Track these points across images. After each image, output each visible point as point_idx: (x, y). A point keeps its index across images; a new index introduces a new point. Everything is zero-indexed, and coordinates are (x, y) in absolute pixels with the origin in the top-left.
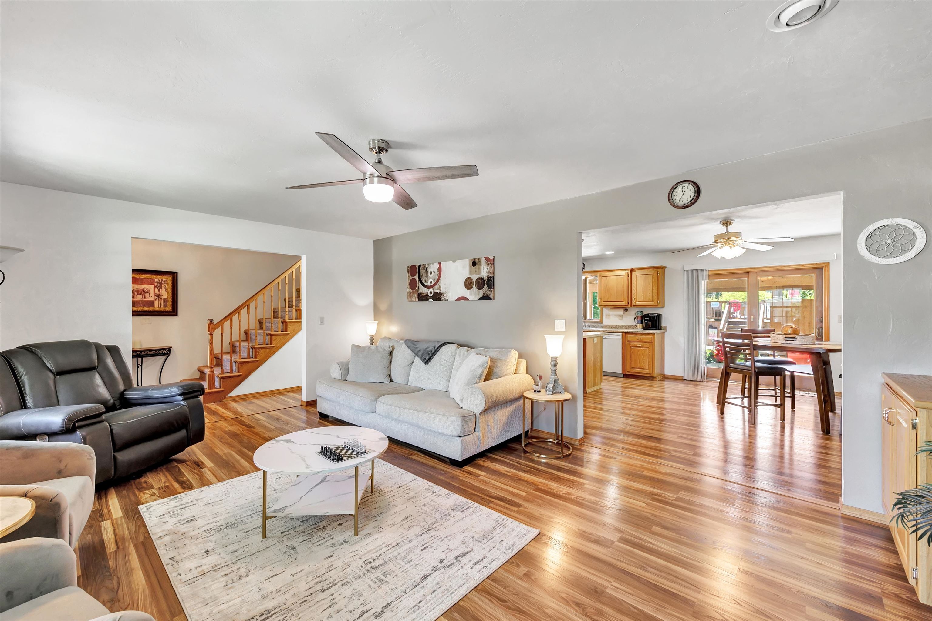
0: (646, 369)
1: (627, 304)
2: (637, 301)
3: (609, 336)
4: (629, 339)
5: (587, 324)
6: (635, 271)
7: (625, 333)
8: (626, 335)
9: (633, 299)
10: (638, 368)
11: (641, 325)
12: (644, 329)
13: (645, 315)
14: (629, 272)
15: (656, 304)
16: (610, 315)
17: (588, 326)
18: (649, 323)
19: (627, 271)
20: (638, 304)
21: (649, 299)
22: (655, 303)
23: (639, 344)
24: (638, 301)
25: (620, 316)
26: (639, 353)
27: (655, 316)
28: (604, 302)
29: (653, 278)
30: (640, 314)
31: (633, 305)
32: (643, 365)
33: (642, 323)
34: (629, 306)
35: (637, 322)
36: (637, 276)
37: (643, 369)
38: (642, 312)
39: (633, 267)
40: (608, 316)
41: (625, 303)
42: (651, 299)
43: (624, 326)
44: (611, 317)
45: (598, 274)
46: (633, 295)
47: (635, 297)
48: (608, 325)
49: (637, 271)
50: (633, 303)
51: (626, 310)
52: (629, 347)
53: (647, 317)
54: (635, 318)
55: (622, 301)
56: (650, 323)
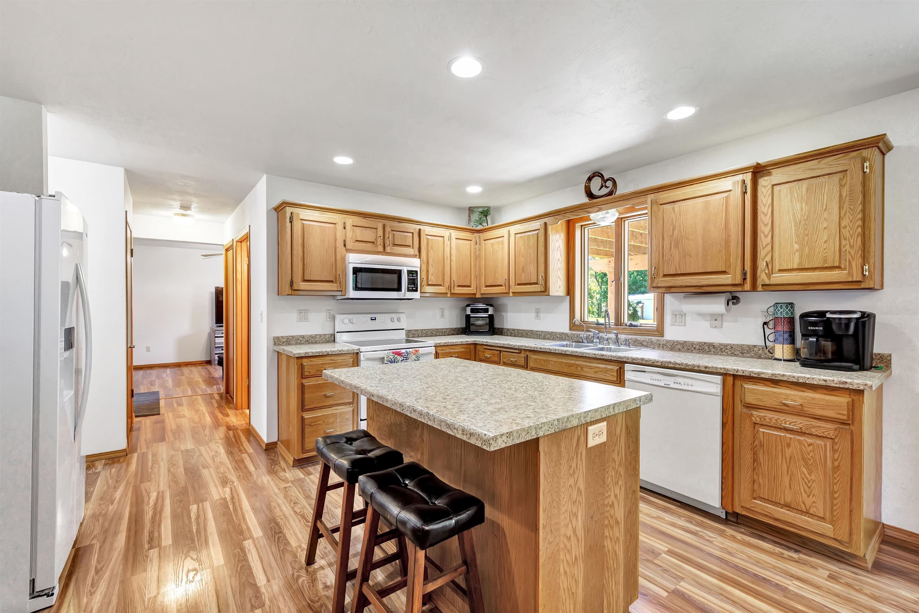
0: (823, 519)
1: (738, 280)
2: (777, 267)
3: (679, 380)
4: (750, 399)
5: (622, 337)
6: (769, 174)
7: (734, 376)
8: (738, 383)
9: (762, 265)
10: (787, 506)
11: (787, 348)
12: (806, 363)
13: (803, 316)
14: (748, 177)
15: (857, 277)
16: (683, 315)
17: (627, 343)
18: (823, 342)
19: (740, 178)
20: (778, 278)
21: (825, 261)
22: (850, 274)
23: (789, 421)
24: (781, 271)
25: (716, 318)
26: (788, 452)
27: (850, 320)
28: (665, 276)
29: (841, 186)
30: (783, 313)
31: (759, 282)
32: (808, 502)
33: (792, 341)
34: (748, 286)
35: (771, 338)
36: (776, 188)
37: (807, 513)
38: (792, 304)
39: (762, 160)
40: (680, 316)
41: (734, 278)
42: (833, 259)
43: (726, 346)
44: (688, 319)
45: (650, 197)
46: (762, 253)
47: (768, 258)
48: (678, 343)
49: (775, 172)
50: (762, 278)
51: (734, 299)
52: (748, 426)
53: (814, 324)
54: (765, 323)
55: (724, 272)
56: (828, 345)
